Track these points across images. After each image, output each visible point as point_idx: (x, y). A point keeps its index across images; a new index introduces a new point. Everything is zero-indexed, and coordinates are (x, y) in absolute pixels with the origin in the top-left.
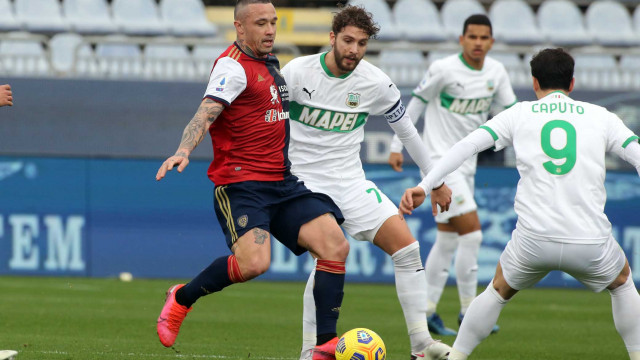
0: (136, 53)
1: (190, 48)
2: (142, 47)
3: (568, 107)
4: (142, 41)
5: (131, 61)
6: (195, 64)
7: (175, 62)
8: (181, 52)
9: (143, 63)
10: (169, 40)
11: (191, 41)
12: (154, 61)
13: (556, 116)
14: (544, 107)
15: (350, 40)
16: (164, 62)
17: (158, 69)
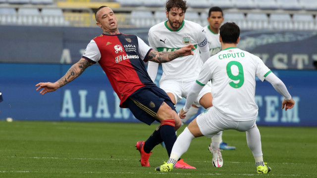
0: (14, 12)
1: (40, 10)
2: (17, 10)
3: (237, 55)
4: (17, 6)
5: (12, 16)
6: (43, 18)
7: (33, 17)
8: (36, 12)
9: (17, 17)
10: (30, 6)
11: (40, 6)
12: (23, 16)
13: (231, 59)
14: (225, 56)
15: (175, 14)
16: (27, 16)
17: (25, 20)
